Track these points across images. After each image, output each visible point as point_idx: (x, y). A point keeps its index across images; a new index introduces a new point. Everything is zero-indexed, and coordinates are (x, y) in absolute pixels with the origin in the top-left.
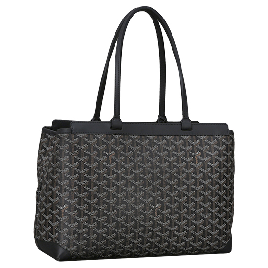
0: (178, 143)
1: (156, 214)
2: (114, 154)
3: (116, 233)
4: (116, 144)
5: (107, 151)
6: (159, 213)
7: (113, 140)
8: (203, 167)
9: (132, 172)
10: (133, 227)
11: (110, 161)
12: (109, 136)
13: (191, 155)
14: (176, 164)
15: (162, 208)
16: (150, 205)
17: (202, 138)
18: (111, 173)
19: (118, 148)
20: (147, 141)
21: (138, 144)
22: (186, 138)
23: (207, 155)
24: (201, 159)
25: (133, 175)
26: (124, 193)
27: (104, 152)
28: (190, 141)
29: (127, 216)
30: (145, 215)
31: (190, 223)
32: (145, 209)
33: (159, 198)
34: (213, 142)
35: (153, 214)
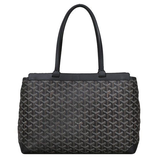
0: (96, 85)
1: (79, 128)
2: (54, 92)
3: (54, 138)
4: (55, 86)
5: (49, 90)
6: (81, 127)
7: (53, 84)
8: (112, 100)
9: (64, 103)
10: (64, 135)
11: (51, 96)
12: (51, 81)
13: (104, 93)
14: (93, 98)
15: (83, 125)
16: (75, 122)
17: (112, 82)
18: (51, 103)
19: (56, 88)
20: (76, 84)
21: (70, 86)
22: (101, 82)
23: (115, 92)
24: (110, 94)
25: (65, 104)
26: (59, 115)
27: (47, 91)
28: (104, 84)
29: (61, 128)
30: (72, 128)
31: (102, 134)
32: (72, 125)
33: (82, 119)
34: (119, 84)
35: (78, 128)
